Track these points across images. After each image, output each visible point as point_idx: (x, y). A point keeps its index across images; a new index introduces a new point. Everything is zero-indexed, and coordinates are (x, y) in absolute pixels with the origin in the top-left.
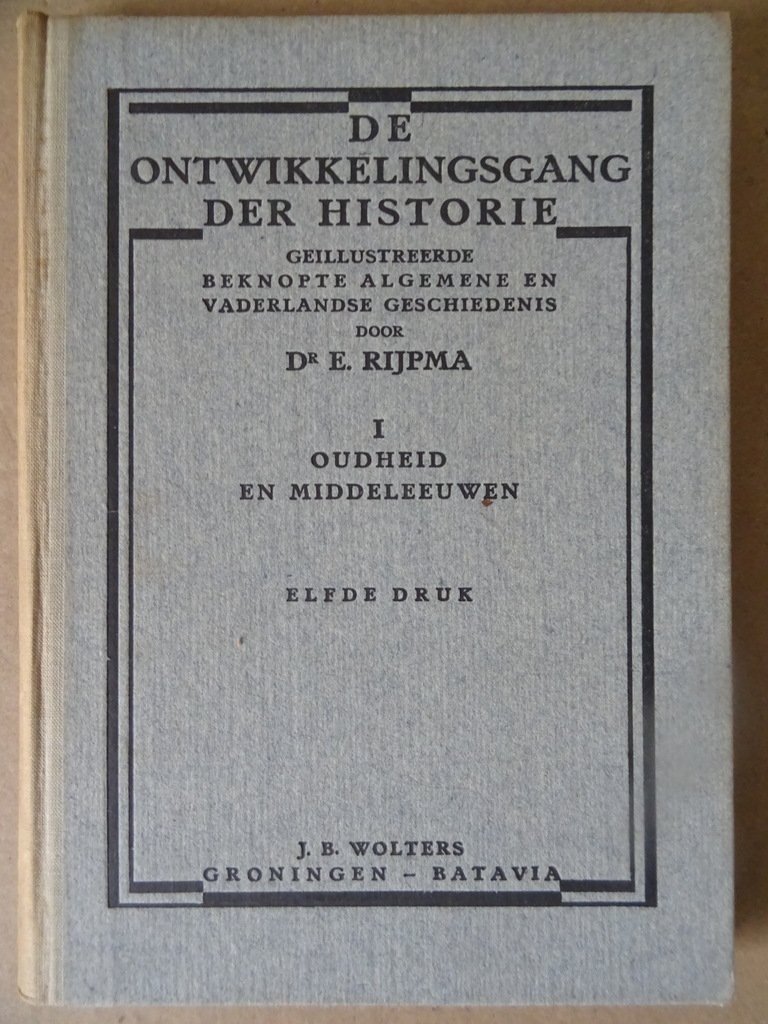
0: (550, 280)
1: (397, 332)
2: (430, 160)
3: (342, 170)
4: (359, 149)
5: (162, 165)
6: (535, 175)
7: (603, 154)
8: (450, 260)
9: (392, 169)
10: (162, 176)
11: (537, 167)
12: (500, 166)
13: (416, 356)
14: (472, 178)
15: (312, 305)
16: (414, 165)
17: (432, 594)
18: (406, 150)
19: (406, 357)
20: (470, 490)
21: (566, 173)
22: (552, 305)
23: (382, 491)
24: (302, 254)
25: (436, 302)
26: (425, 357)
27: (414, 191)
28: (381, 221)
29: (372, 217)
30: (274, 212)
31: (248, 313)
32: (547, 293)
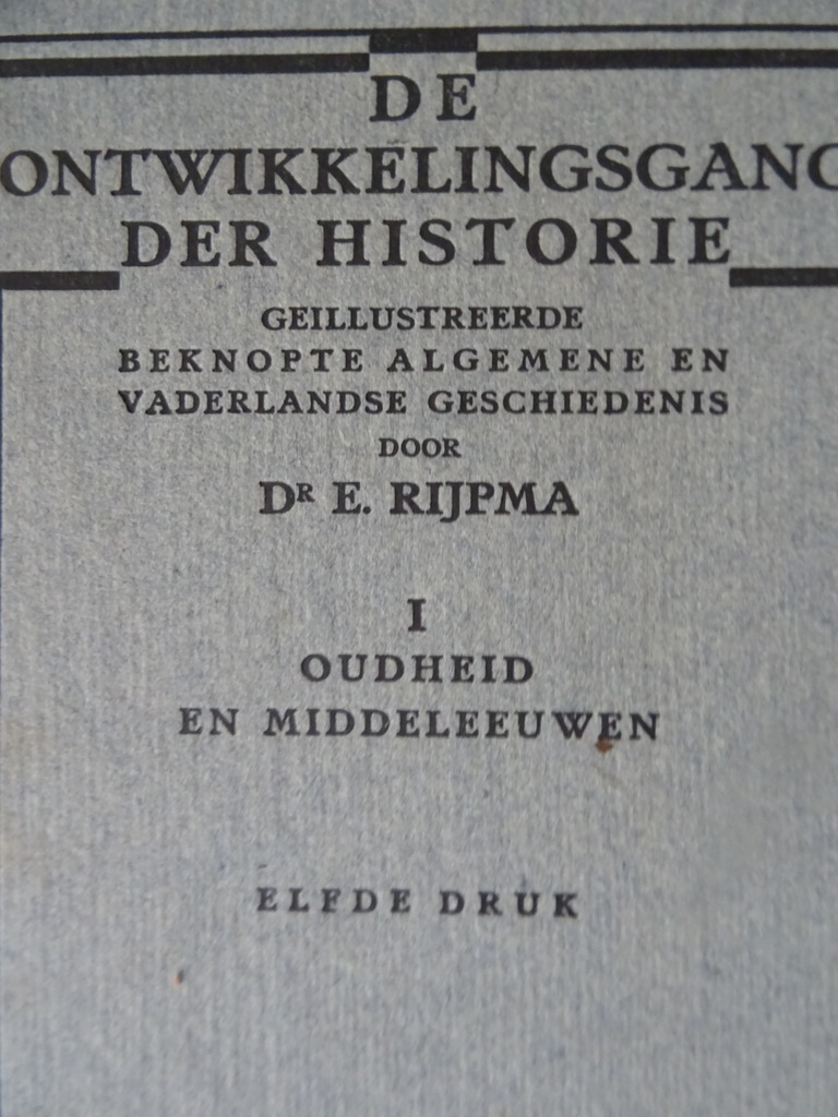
0: (716, 360)
1: (449, 448)
2: (510, 151)
3: (358, 170)
4: (386, 133)
5: (51, 163)
6: (693, 178)
7: (813, 141)
8: (543, 325)
9: (444, 167)
10: (52, 183)
11: (695, 163)
12: (631, 162)
13: (482, 491)
14: (582, 183)
15: (304, 401)
16: (481, 161)
17: (507, 903)
18: (467, 135)
19: (465, 492)
20: (575, 723)
21: (747, 173)
22: (721, 403)
23: (422, 722)
24: (288, 315)
25: (518, 397)
26: (498, 492)
27: (481, 206)
28: (423, 258)
29: (408, 251)
30: (241, 243)
31: (193, 416)
32: (711, 382)
